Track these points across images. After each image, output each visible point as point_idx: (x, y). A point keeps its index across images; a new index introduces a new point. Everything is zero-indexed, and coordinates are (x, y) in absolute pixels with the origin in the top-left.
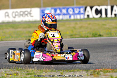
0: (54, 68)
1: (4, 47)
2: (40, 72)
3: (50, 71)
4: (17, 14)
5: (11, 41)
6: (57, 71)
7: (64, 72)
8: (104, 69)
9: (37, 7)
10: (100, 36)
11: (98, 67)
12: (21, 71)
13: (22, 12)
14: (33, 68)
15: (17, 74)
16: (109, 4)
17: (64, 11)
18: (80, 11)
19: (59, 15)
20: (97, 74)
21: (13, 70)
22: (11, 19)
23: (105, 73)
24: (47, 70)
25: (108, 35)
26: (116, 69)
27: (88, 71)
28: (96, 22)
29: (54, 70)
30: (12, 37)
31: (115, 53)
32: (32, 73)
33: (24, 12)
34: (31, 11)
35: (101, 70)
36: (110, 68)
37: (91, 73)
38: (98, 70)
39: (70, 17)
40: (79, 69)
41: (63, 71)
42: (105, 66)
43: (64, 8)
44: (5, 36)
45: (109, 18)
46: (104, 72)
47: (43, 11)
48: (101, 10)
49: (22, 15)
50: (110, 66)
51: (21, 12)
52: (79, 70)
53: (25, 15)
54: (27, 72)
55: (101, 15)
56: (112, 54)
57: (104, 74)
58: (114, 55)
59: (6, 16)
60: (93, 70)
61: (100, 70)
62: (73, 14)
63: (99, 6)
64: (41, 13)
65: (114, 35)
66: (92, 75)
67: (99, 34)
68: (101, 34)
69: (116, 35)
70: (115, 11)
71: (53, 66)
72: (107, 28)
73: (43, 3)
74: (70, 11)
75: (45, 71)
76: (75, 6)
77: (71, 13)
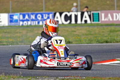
0: (22, 75)
2: (8, 78)
3: (18, 77)
6: (25, 77)
7: (32, 78)
9: (5, 12)
11: (67, 74)
14: (1, 73)
16: (79, 10)
17: (33, 17)
18: (48, 17)
19: (27, 20)
24: (15, 76)
25: (77, 42)
29: (22, 76)
36: (80, 76)
39: (39, 23)
40: (48, 76)
41: (30, 77)
42: (74, 73)
43: (33, 14)
45: (79, 24)
47: (11, 17)
48: (71, 16)
50: (79, 74)
55: (71, 21)
62: (41, 20)
63: (69, 12)
64: (9, 19)
65: (84, 42)
67: (68, 41)
68: (70, 40)
69: (86, 42)
70: (86, 17)
71: (20, 72)
72: (76, 35)
73: (12, 9)
74: (39, 17)
75: (12, 77)
76: (44, 12)
77: (40, 19)
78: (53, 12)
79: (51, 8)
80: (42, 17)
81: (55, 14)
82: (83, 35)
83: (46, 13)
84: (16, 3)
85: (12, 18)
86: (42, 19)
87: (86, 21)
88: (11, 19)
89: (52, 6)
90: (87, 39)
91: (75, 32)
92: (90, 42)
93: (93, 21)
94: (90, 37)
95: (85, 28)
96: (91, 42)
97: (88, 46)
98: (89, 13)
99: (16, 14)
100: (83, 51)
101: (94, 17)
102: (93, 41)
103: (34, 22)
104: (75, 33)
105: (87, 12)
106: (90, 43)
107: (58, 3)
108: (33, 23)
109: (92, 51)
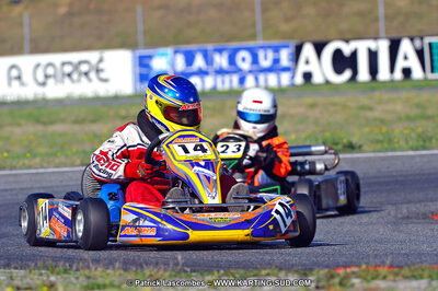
0: (185, 264)
1: (6, 190)
4: (50, 71)
5: (30, 167)
7: (220, 277)
8: (364, 267)
9: (123, 45)
10: (351, 147)
11: (344, 259)
12: (66, 276)
13: (70, 63)
14: (110, 264)
15: (52, 286)
16: (382, 34)
17: (221, 61)
18: (276, 61)
19: (202, 73)
20: (341, 284)
21: (37, 271)
22: (29, 91)
23: (368, 281)
24: (160, 273)
25: (379, 147)
26: (407, 265)
27: (306, 275)
28: (337, 99)
30: (34, 156)
31: (405, 211)
32: (107, 282)
33: (76, 66)
34: (101, 60)
35: (355, 269)
36: (388, 263)
37: (318, 281)
38: (341, 272)
39: (242, 81)
40: (277, 267)
41: (216, 273)
42: (368, 256)
43: (220, 51)
44: (8, 151)
45: (384, 83)
46: (365, 279)
47: (143, 62)
48: (354, 54)
49: (69, 75)
50: (386, 256)
51: (63, 64)
52: (276, 271)
53: (80, 74)
54: (89, 278)
55: (355, 72)
56: (393, 213)
57: (365, 285)
58: (400, 216)
59: (10, 79)
60: (326, 270)
61: (349, 270)
62: (250, 72)
63: (347, 41)
64: (138, 70)
65: (402, 143)
66: (323, 287)
67: (345, 141)
68: (355, 140)
69: (411, 143)
70: (406, 58)
71: (180, 258)
72: (375, 119)
73: (145, 33)
74: (244, 59)
75: (151, 276)
76: (260, 42)
77: (246, 66)
78: (293, 43)
79: (285, 27)
80: (255, 60)
81: (299, 49)
82: (400, 119)
83: (269, 47)
84: (159, 13)
85: (147, 66)
86: (255, 67)
87: (407, 72)
88: (144, 71)
89: (287, 20)
90: (413, 135)
91: (371, 109)
92: (421, 143)
93: (432, 71)
94: (421, 126)
95: (404, 95)
96: (427, 144)
97: (418, 160)
98: (418, 43)
99: (161, 50)
100: (401, 176)
101: (435, 57)
102: (434, 141)
103: (227, 78)
104: (370, 114)
105: (412, 39)
106: (424, 148)
107: (309, 10)
108: (223, 82)
109: (430, 174)
